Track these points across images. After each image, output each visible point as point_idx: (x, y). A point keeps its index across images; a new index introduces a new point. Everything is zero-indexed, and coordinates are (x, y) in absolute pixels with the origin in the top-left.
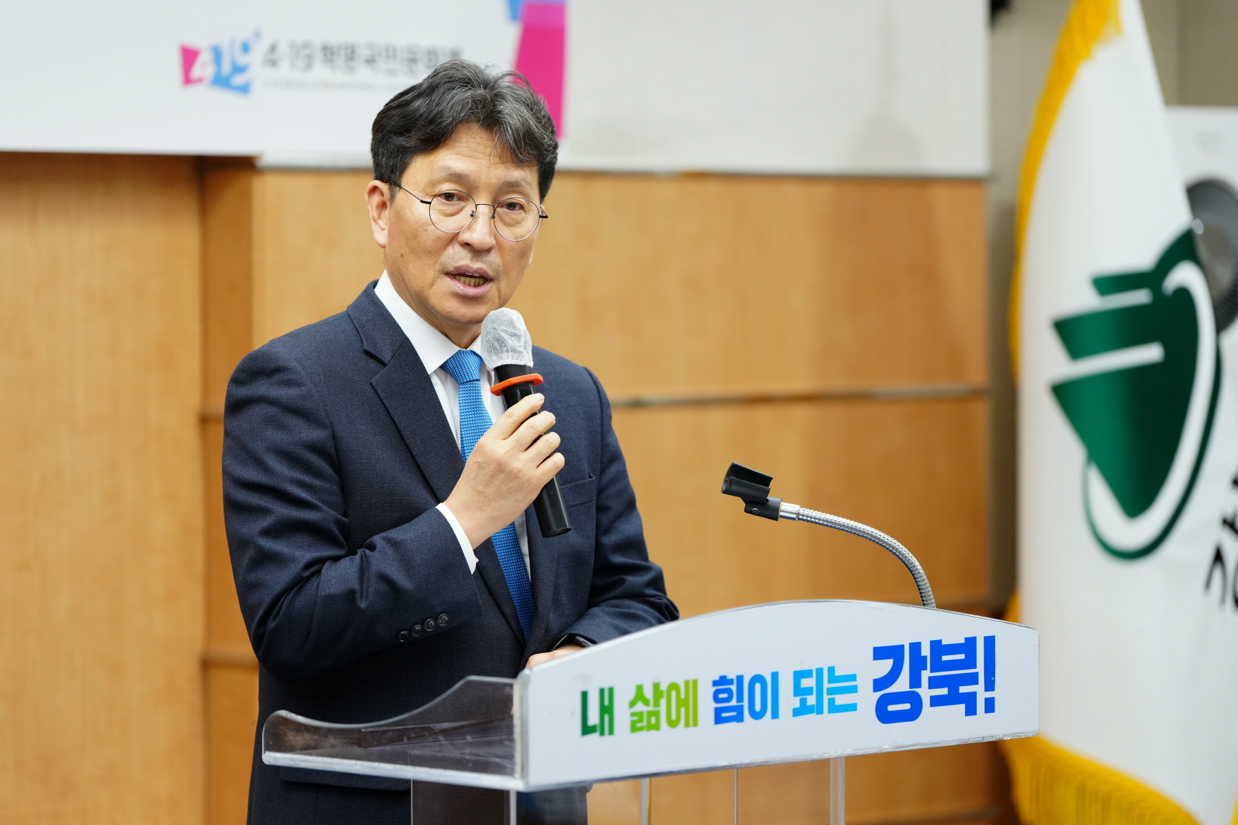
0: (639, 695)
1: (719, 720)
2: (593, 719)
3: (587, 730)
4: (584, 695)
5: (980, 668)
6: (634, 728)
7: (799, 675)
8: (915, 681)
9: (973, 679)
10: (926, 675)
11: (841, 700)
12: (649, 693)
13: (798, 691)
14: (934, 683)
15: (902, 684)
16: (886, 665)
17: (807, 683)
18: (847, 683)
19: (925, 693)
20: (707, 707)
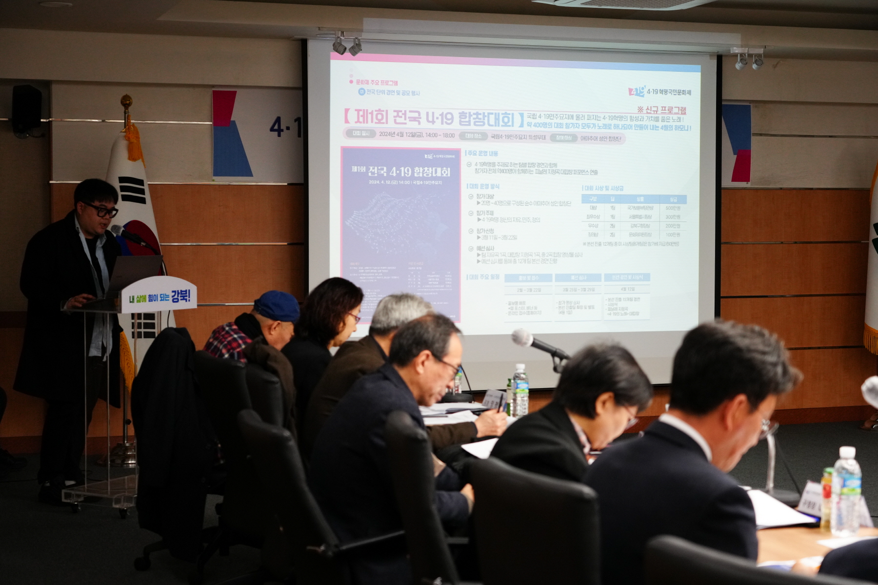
0: (138, 297)
1: (149, 301)
2: (131, 300)
3: (130, 302)
4: (130, 297)
5: (188, 294)
6: (137, 302)
7: (161, 295)
8: (178, 296)
9: (186, 296)
10: (180, 295)
11: (167, 299)
12: (139, 297)
13: (161, 297)
14: (181, 297)
15: (176, 297)
16: (174, 294)
17: (162, 296)
18: (168, 296)
19: (180, 298)
20: (147, 299)
